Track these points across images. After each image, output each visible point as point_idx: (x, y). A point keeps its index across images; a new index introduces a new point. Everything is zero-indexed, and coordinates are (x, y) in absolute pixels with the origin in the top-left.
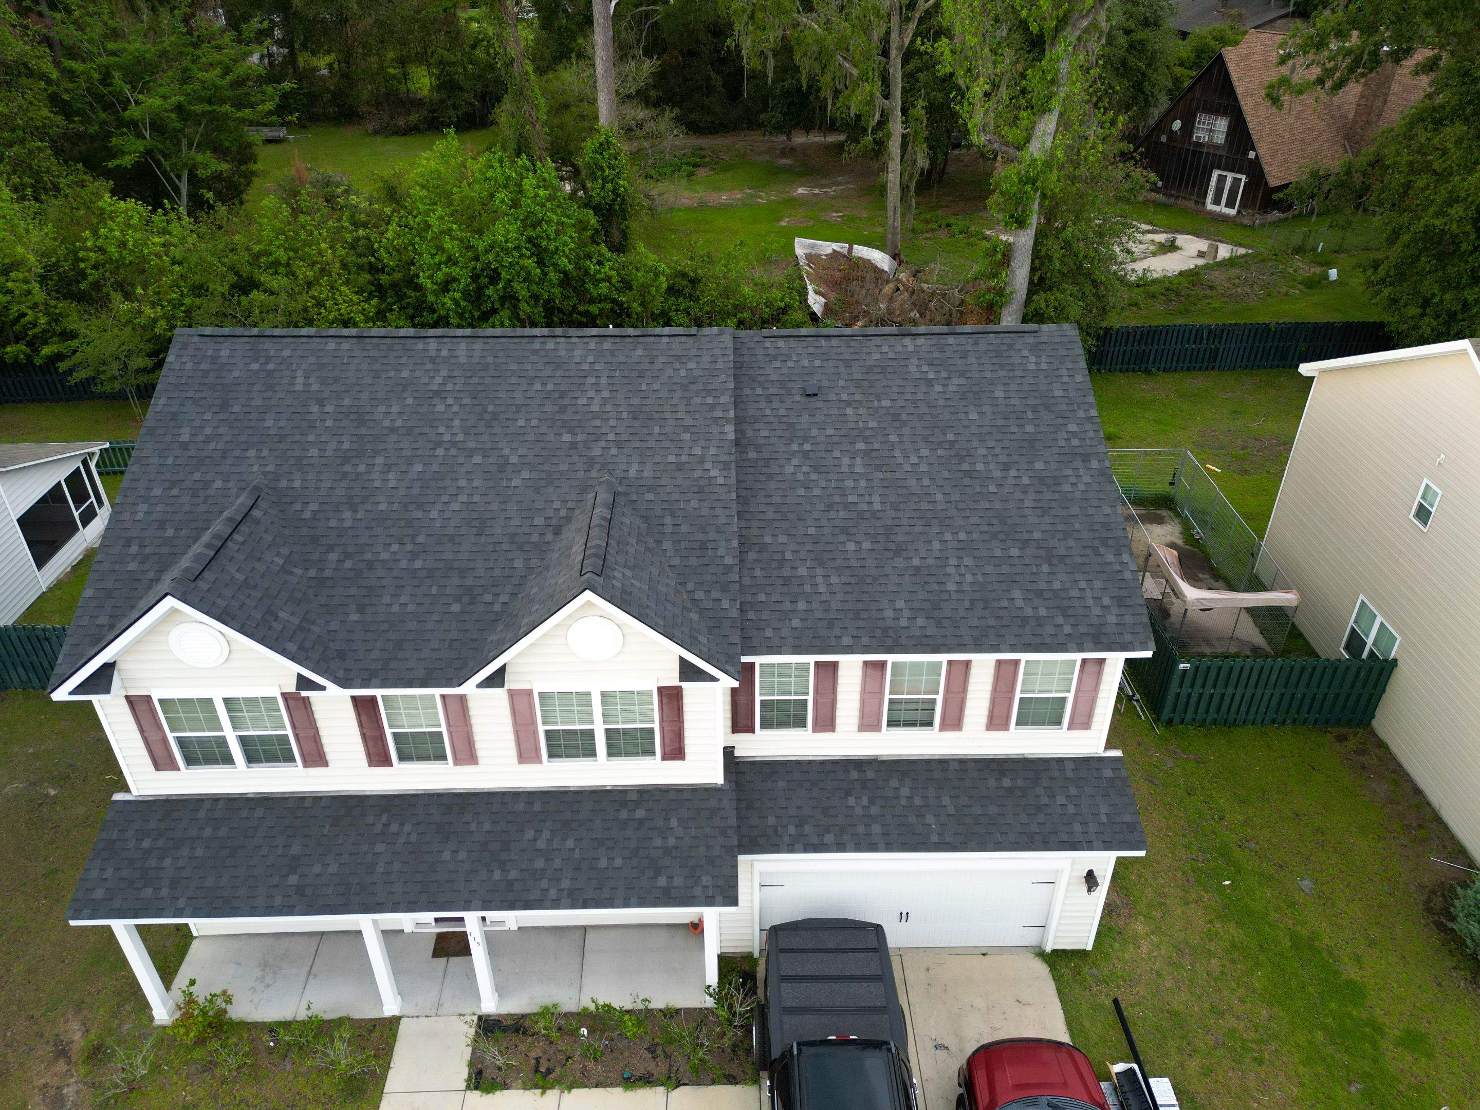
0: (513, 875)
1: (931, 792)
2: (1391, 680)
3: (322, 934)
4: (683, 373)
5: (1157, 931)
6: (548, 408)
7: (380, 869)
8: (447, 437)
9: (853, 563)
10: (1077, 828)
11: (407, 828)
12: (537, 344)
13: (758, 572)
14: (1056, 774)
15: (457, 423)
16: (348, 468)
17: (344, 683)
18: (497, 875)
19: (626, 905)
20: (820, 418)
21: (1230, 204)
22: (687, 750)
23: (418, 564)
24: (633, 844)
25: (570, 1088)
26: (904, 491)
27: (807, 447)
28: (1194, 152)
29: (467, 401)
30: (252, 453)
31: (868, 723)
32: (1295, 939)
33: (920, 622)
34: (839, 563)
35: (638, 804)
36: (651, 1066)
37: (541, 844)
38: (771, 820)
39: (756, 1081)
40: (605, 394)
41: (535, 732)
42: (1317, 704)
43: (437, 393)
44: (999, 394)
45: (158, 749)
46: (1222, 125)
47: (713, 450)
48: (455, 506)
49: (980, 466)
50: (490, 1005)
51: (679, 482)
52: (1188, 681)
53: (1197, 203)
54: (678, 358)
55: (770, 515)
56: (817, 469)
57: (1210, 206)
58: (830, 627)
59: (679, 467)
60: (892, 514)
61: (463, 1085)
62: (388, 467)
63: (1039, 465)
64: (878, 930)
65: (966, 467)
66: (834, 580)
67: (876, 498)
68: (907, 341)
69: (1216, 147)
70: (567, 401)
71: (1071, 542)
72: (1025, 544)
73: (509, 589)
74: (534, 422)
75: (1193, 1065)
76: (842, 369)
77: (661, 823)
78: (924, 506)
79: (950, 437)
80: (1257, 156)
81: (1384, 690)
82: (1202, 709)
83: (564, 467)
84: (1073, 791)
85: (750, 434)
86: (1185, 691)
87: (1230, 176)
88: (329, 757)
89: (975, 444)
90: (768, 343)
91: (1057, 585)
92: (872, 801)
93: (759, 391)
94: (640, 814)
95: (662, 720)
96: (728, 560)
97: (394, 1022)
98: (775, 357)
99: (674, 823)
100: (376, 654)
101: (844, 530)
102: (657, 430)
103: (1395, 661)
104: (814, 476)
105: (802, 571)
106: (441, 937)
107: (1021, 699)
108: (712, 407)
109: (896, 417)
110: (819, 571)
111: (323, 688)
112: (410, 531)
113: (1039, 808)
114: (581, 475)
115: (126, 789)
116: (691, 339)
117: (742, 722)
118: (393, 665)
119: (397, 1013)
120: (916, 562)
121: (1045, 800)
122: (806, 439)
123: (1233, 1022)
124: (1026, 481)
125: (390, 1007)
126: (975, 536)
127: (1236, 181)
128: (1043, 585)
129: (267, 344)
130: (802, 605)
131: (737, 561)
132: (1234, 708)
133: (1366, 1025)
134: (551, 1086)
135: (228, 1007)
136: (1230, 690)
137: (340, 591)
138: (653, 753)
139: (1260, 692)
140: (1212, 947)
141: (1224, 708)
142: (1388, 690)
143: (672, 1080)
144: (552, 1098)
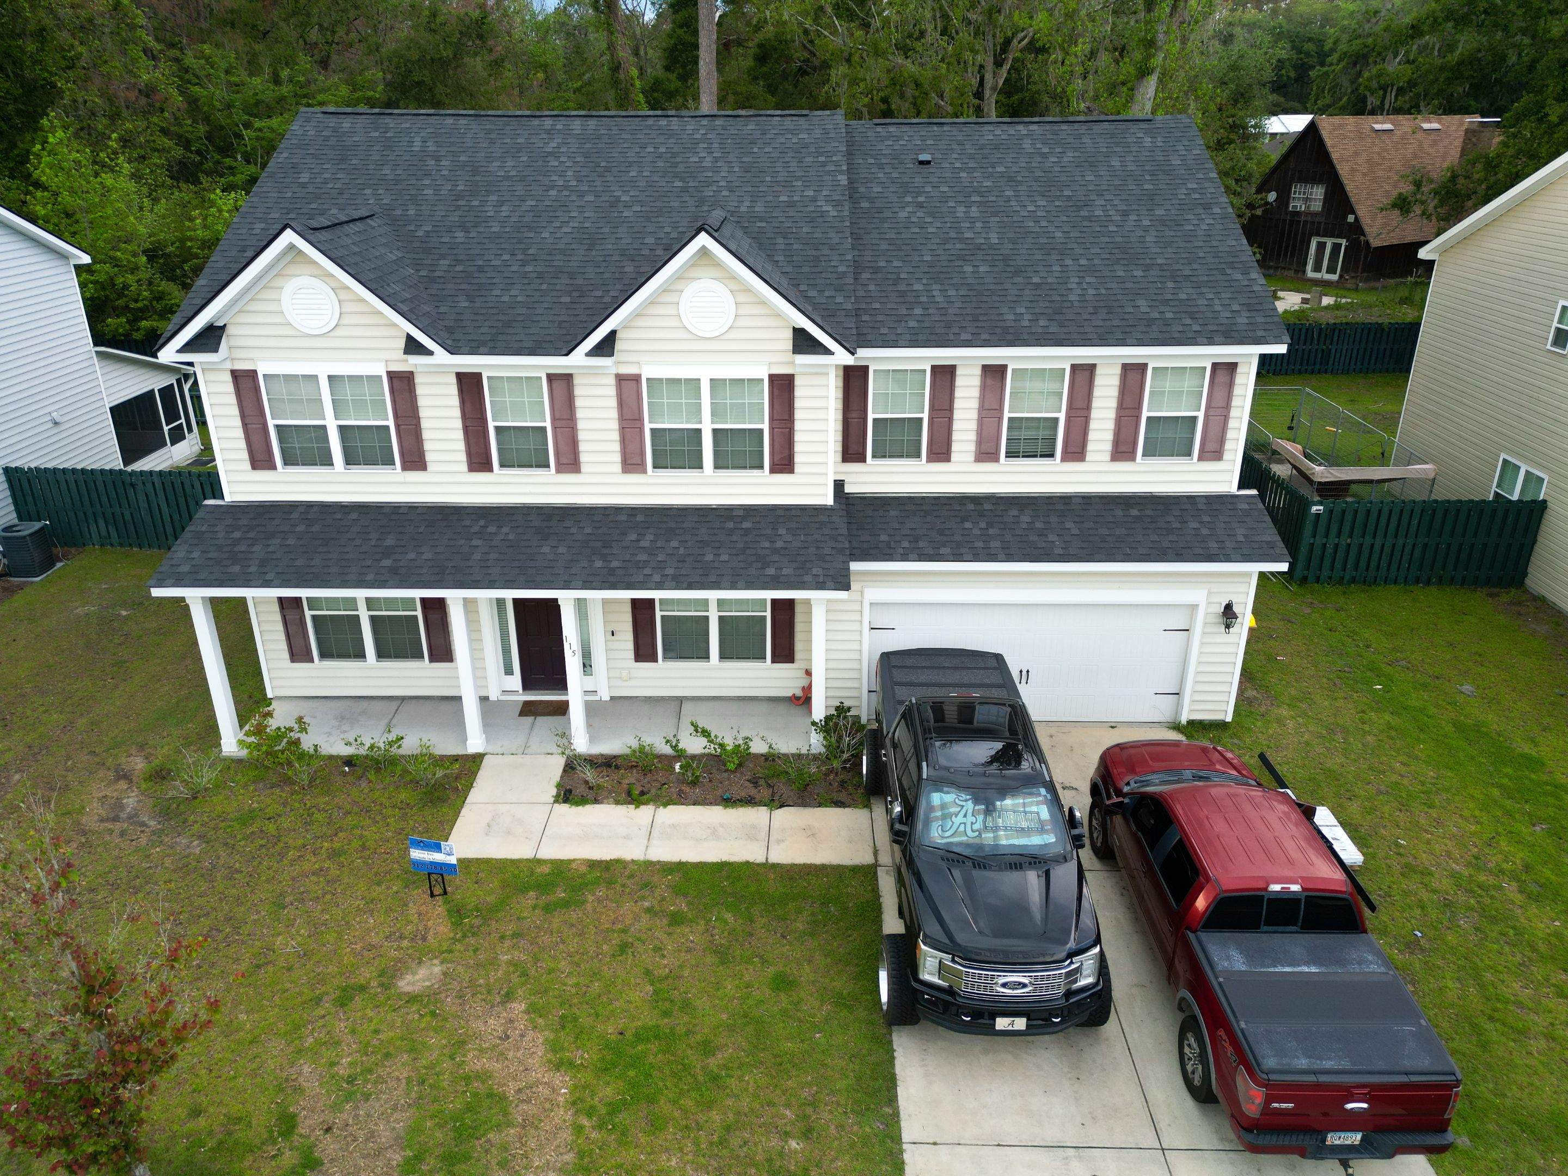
1: (1054, 519)
2: (1543, 527)
3: (403, 699)
4: (795, 140)
6: (660, 164)
7: (477, 556)
8: (561, 183)
9: (971, 281)
10: (1213, 544)
11: (505, 530)
12: (650, 121)
13: (872, 287)
15: (570, 173)
16: (462, 203)
17: (451, 348)
18: (599, 564)
19: (733, 587)
20: (933, 179)
21: (1331, 270)
22: (798, 459)
23: (529, 269)
24: (741, 545)
25: (665, 805)
26: (1022, 230)
27: (921, 199)
28: (1292, 222)
29: (579, 159)
30: (368, 191)
31: (986, 453)
32: (1459, 727)
33: (1042, 323)
34: (956, 281)
35: (744, 518)
36: (753, 792)
37: (644, 544)
38: (884, 537)
39: (867, 806)
40: (717, 155)
41: (642, 429)
42: (1464, 557)
43: (551, 154)
44: (1116, 163)
45: (257, 441)
46: (1318, 192)
47: (824, 193)
48: (565, 230)
49: (1099, 213)
50: (582, 744)
51: (791, 214)
52: (1321, 529)
53: (1297, 271)
54: (790, 131)
55: (884, 246)
56: (931, 214)
57: (1310, 274)
58: (948, 326)
59: (791, 204)
60: (1011, 246)
61: (552, 800)
62: (501, 203)
63: (1160, 212)
64: (999, 658)
65: (1084, 213)
66: (952, 292)
67: (993, 235)
68: (1020, 127)
69: (1315, 214)
70: (679, 160)
71: (1196, 266)
72: (1147, 268)
73: (618, 287)
74: (646, 174)
76: (955, 146)
77: (769, 531)
78: (1043, 240)
79: (1067, 193)
80: (1356, 219)
81: (1534, 541)
82: (1338, 565)
83: (675, 205)
84: (1206, 518)
85: (862, 190)
86: (1319, 540)
87: (1329, 243)
88: (429, 457)
89: (1093, 197)
90: (879, 129)
91: (1183, 296)
92: (990, 525)
93: (871, 161)
94: (746, 525)
95: (772, 419)
96: (842, 269)
97: (477, 759)
98: (888, 138)
99: (782, 531)
100: (484, 330)
101: (961, 258)
102: (768, 179)
103: (1545, 501)
104: (928, 220)
105: (918, 287)
106: (527, 704)
107: (1149, 418)
108: (824, 164)
109: (1011, 179)
110: (936, 287)
111: (430, 353)
112: (523, 246)
113: (1170, 531)
114: (692, 209)
116: (803, 119)
117: (853, 448)
119: (481, 750)
120: (1036, 280)
121: (1176, 525)
122: (919, 194)
123: (1395, 778)
124: (1147, 223)
125: (475, 743)
126: (1096, 262)
127: (1336, 248)
128: (1169, 297)
129: (387, 120)
130: (918, 311)
131: (851, 269)
132: (1373, 564)
133: (1547, 784)
134: (646, 803)
135: (303, 737)
136: (1368, 540)
137: (450, 286)
138: (761, 467)
139: (1400, 542)
140: (1367, 728)
141: (1363, 564)
142: (1540, 539)
143: (776, 802)
144: (646, 811)
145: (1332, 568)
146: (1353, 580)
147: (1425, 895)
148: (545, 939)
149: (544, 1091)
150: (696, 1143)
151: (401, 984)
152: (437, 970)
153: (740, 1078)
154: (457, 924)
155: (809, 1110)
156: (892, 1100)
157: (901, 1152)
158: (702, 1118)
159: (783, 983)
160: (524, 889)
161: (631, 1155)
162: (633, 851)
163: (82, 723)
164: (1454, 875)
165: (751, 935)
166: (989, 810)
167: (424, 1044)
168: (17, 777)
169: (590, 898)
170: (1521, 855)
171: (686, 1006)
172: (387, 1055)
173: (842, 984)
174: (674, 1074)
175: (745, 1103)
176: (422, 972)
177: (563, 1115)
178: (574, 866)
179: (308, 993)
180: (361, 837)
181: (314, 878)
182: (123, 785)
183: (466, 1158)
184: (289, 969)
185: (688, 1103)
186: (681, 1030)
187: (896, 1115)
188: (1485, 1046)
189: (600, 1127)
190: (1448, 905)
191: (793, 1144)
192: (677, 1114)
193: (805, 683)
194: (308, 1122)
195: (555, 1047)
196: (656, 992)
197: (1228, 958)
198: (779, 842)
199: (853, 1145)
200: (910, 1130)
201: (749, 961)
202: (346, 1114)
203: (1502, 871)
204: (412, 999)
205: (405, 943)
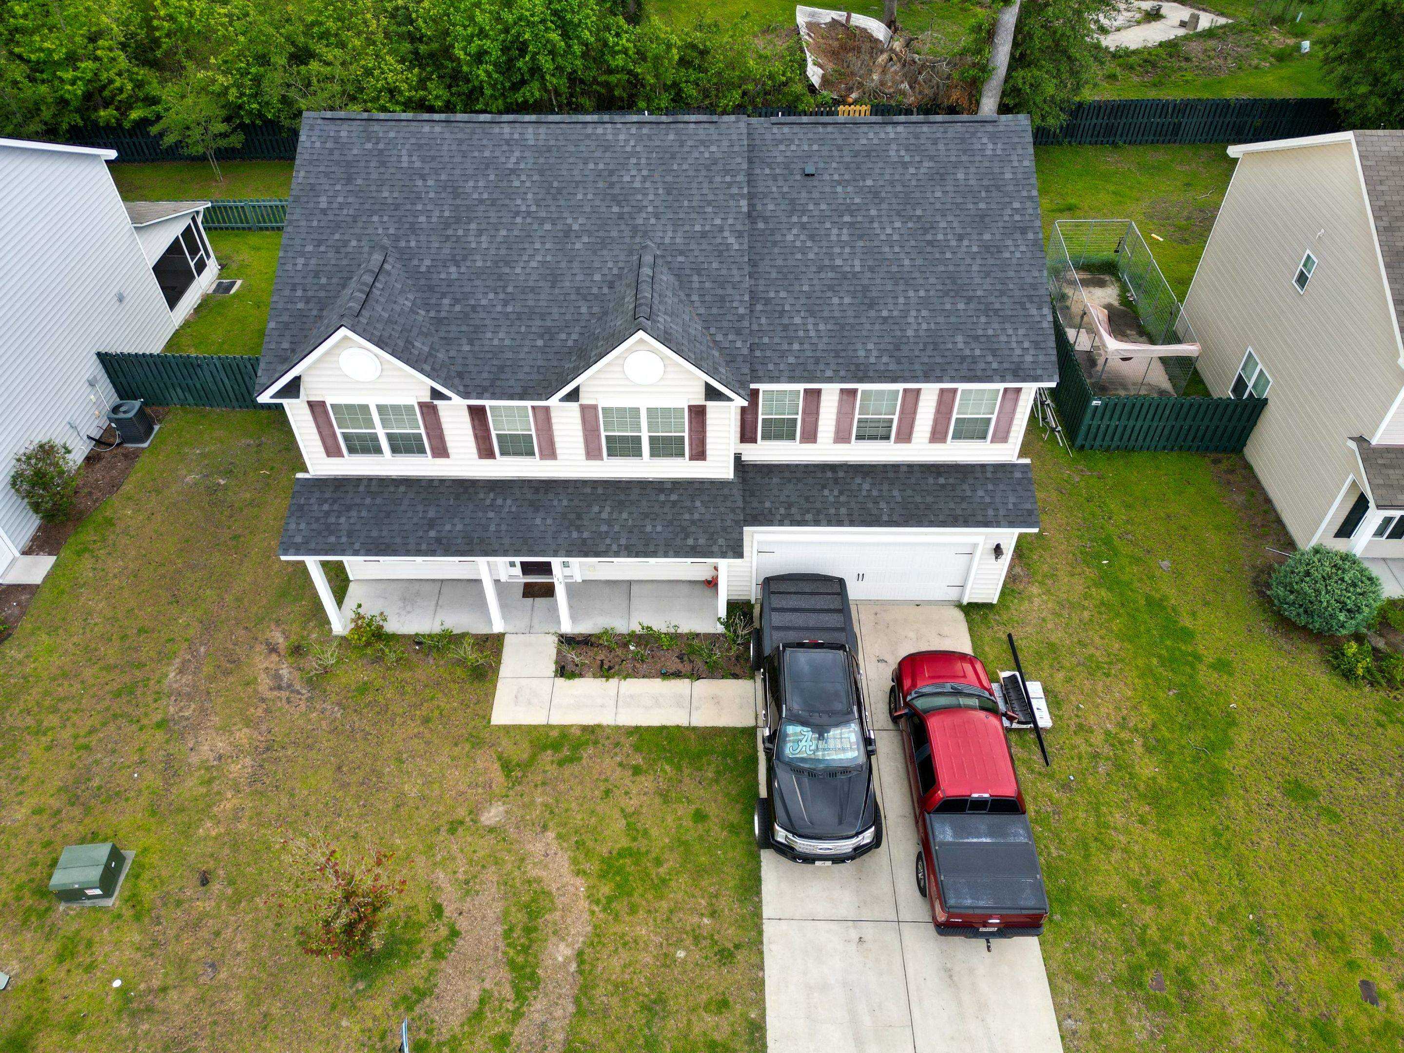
0: (586, 535)
1: (885, 487)
2: (1262, 416)
3: (442, 581)
4: (707, 155)
5: (1048, 592)
6: (601, 184)
7: (493, 528)
8: (524, 208)
9: (837, 314)
10: (991, 512)
11: (509, 502)
12: (589, 130)
13: (763, 321)
14: (979, 475)
15: (530, 196)
16: (450, 232)
17: (466, 395)
18: (575, 535)
19: (666, 555)
20: (816, 195)
22: (708, 453)
23: (509, 309)
24: (670, 517)
25: (625, 678)
26: (879, 256)
27: (805, 219)
29: (536, 178)
30: (375, 218)
31: (842, 437)
32: (1149, 599)
33: (885, 359)
34: (826, 314)
35: (672, 490)
36: (680, 667)
37: (605, 515)
38: (768, 504)
39: (752, 677)
40: (645, 173)
41: (599, 436)
42: (1200, 434)
43: (513, 171)
44: (961, 176)
45: (329, 441)
47: (730, 221)
48: (534, 264)
49: (940, 237)
50: (567, 627)
51: (703, 247)
52: (1098, 415)
54: (702, 142)
55: (774, 275)
56: (812, 237)
58: (817, 364)
59: (704, 235)
60: (869, 275)
61: (553, 674)
62: (480, 232)
63: (987, 237)
64: (841, 582)
65: (929, 237)
66: (822, 327)
67: (857, 262)
68: (889, 128)
70: (615, 179)
71: (1005, 299)
72: (969, 300)
74: (590, 196)
75: (1060, 676)
76: (835, 153)
77: (688, 504)
78: (894, 269)
79: (919, 212)
81: (1255, 424)
82: (1107, 438)
83: (614, 234)
84: (990, 487)
85: (759, 207)
86: (1095, 423)
88: (450, 451)
89: (938, 218)
90: (775, 130)
91: (990, 332)
92: (841, 492)
93: (767, 171)
94: (674, 497)
95: (690, 430)
96: (741, 311)
97: (499, 638)
98: (781, 142)
99: (698, 504)
100: (485, 375)
101: (831, 288)
102: (686, 203)
103: (1266, 400)
104: (809, 244)
105: (797, 320)
106: (527, 586)
107: (957, 419)
108: (730, 185)
109: (876, 195)
110: (811, 320)
111: (449, 399)
112: (501, 283)
113: (963, 499)
114: (627, 240)
115: (307, 471)
116: (712, 126)
117: (748, 435)
118: (498, 383)
119: (502, 631)
120: (885, 313)
121: (969, 493)
122: (804, 212)
123: (1092, 650)
124: (975, 249)
125: (498, 627)
126: (932, 293)
128: (980, 332)
129: (376, 127)
130: (796, 346)
131: (748, 311)
132: (1133, 437)
133: (1190, 655)
134: (613, 677)
135: (385, 624)
136: (1132, 423)
137: (454, 328)
138: (683, 455)
139: (1155, 424)
140: (1086, 603)
141: (1126, 437)
142: (1258, 423)
143: (695, 675)
144: (614, 682)
145: (1103, 440)
146: (1118, 448)
147: (1084, 748)
148: (562, 787)
149: (572, 889)
150: (655, 920)
151: (483, 819)
152: (501, 809)
153: (677, 880)
154: (508, 776)
155: (714, 901)
156: (759, 893)
157: (762, 924)
158: (657, 905)
159: (700, 816)
160: (544, 748)
161: (621, 928)
162: (606, 718)
163: (229, 598)
164: (1107, 733)
165: (681, 781)
166: (821, 737)
167: (503, 860)
168: (202, 649)
169: (585, 755)
170: (1153, 716)
171: (646, 833)
172: (483, 867)
173: (734, 817)
174: (641, 879)
175: (680, 895)
176: (493, 811)
177: (584, 904)
178: (573, 730)
179: (432, 826)
180: (438, 707)
181: (416, 740)
182: (274, 657)
183: (535, 929)
184: (417, 809)
185: (649, 896)
186: (643, 850)
187: (761, 902)
188: (1087, 857)
189: (605, 909)
190: (1096, 756)
191: (706, 921)
192: (644, 903)
193: (714, 573)
194: (449, 909)
195: (574, 861)
196: (628, 824)
197: (944, 832)
198: (697, 708)
199: (737, 921)
200: (767, 911)
201: (680, 801)
202: (467, 905)
203: (1136, 730)
204: (491, 830)
205: (480, 790)
